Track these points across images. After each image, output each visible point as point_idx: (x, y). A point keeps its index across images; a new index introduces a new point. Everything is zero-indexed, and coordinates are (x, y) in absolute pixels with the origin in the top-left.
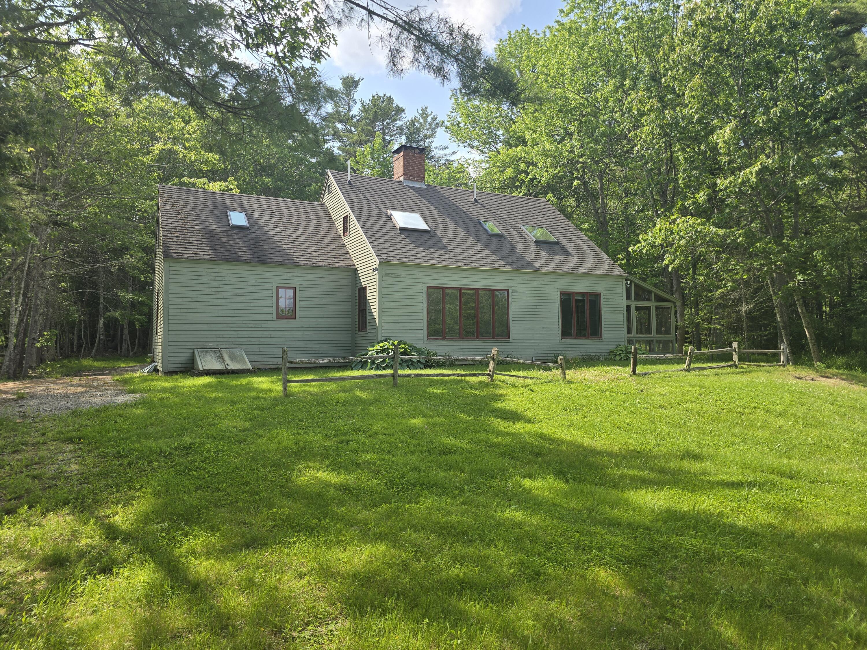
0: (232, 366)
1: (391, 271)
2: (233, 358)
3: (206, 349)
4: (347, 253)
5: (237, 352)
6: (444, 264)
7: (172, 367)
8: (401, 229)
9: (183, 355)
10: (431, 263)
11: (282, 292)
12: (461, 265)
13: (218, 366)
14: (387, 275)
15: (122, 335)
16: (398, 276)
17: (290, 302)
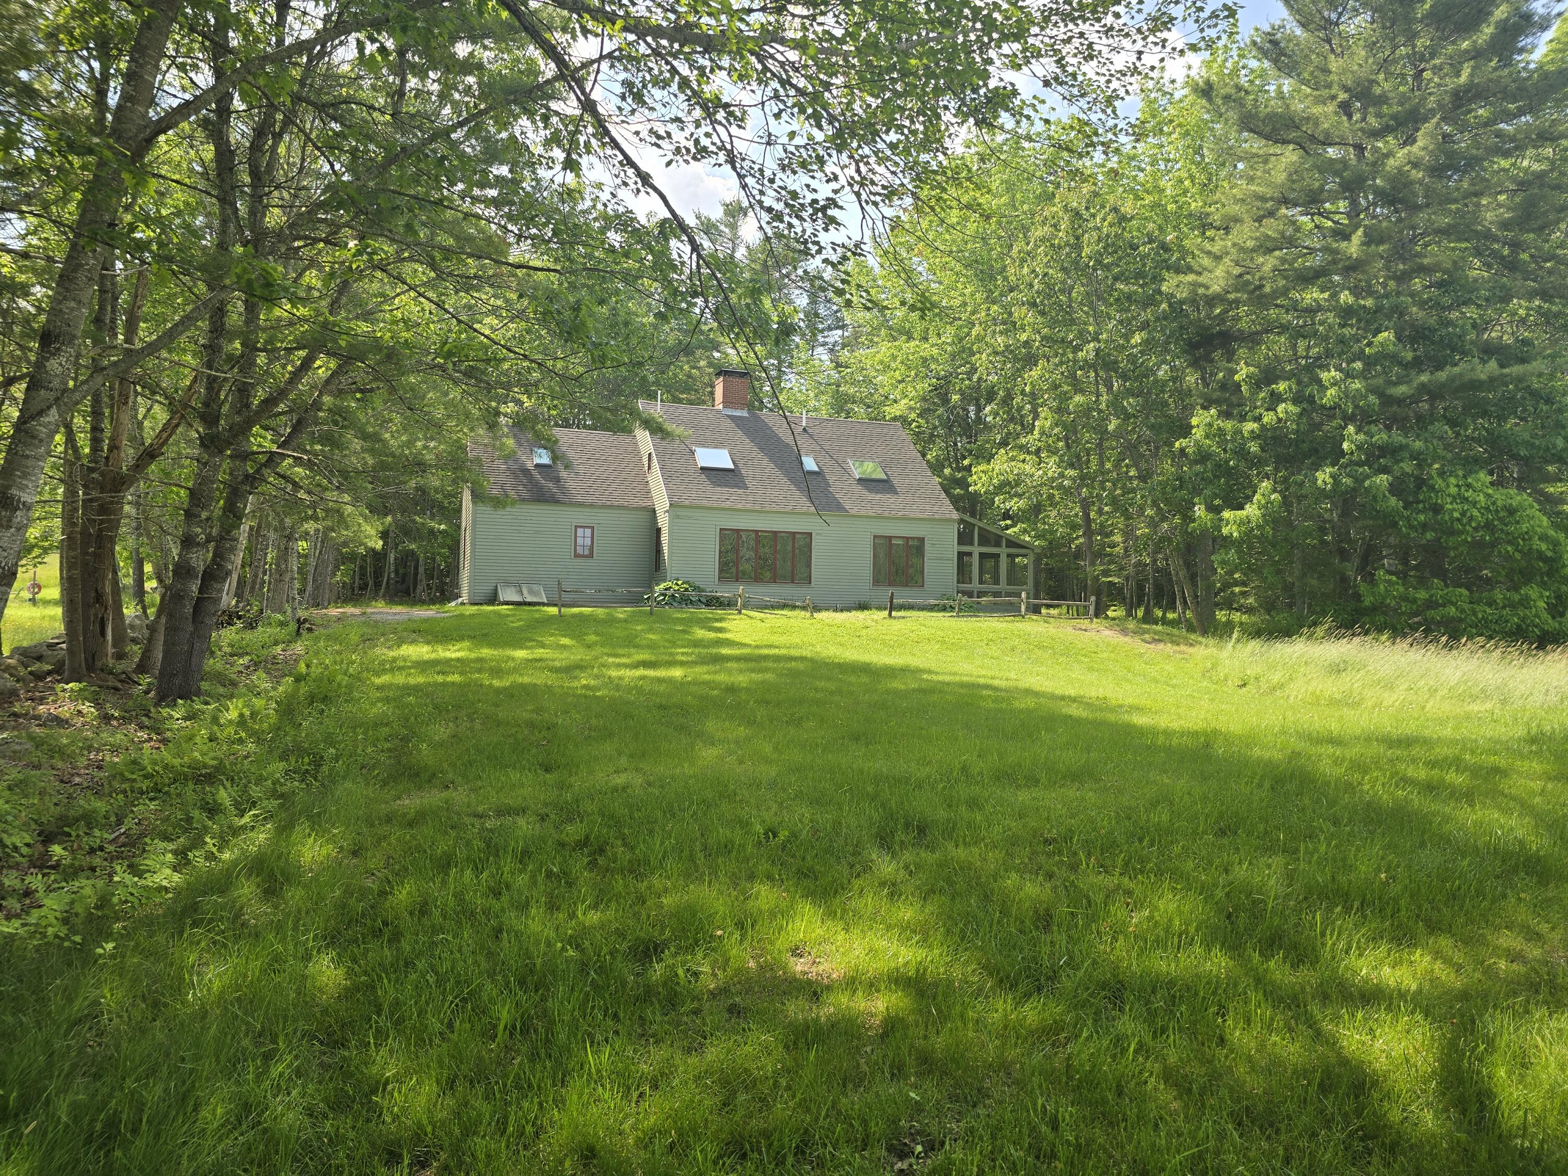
0: (529, 599)
1: (681, 512)
2: (531, 592)
3: (508, 584)
4: (649, 492)
5: (535, 587)
6: (740, 506)
7: (477, 599)
8: (702, 469)
9: (487, 589)
10: (728, 504)
11: (580, 531)
12: (757, 507)
13: (517, 598)
14: (678, 517)
15: (416, 574)
16: (689, 518)
17: (588, 542)
